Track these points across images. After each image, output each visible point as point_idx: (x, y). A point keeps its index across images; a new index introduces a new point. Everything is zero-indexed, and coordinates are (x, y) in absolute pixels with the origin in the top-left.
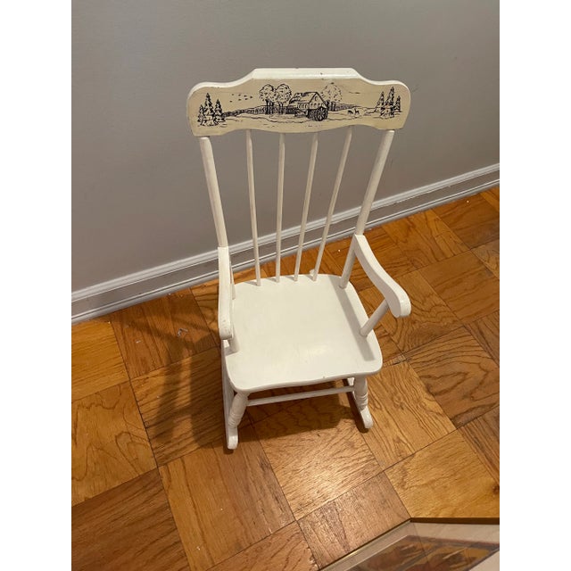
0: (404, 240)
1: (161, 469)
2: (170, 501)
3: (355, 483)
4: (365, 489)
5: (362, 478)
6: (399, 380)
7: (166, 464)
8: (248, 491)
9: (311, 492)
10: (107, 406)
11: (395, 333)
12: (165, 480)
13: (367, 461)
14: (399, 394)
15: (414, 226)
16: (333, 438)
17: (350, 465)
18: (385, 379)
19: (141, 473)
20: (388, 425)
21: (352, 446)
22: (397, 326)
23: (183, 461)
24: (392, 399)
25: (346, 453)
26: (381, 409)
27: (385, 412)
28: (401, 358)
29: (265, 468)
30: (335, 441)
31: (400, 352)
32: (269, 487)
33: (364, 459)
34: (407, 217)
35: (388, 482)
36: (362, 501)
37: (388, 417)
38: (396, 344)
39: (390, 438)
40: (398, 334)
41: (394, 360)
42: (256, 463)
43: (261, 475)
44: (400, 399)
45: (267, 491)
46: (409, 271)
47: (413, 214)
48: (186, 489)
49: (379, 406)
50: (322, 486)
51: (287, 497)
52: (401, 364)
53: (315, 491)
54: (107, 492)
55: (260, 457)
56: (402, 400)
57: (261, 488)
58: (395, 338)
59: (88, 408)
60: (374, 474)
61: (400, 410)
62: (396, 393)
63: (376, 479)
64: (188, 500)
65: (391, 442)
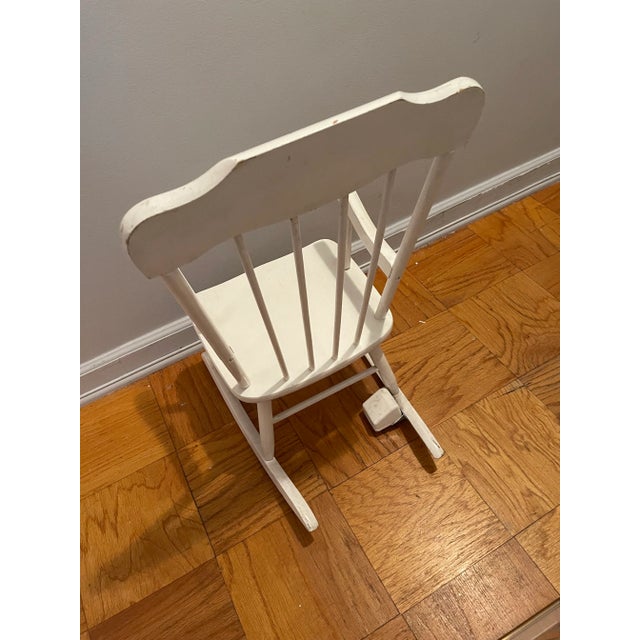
0: (499, 238)
1: (220, 558)
2: (234, 599)
3: (476, 557)
4: (491, 564)
5: (484, 550)
6: (517, 412)
7: (225, 552)
8: (332, 578)
9: (417, 574)
10: (151, 486)
11: (503, 353)
12: (225, 572)
13: (489, 525)
14: (521, 432)
15: (509, 219)
16: (438, 498)
17: (465, 532)
18: (498, 413)
19: (196, 566)
20: (511, 474)
21: (465, 507)
22: (505, 344)
23: (246, 547)
24: (512, 438)
25: (458, 517)
26: (498, 453)
27: (505, 457)
28: (516, 384)
29: (351, 547)
30: (439, 503)
31: (514, 376)
32: (359, 571)
33: (484, 524)
34: (499, 211)
35: (521, 551)
36: (488, 580)
37: (510, 463)
38: (507, 367)
39: (517, 491)
40: (508, 354)
41: (508, 388)
42: (340, 541)
43: (347, 556)
44: (522, 437)
45: (358, 577)
46: (510, 274)
47: (507, 206)
48: (252, 582)
49: (495, 451)
50: (430, 564)
51: (386, 583)
52: (518, 392)
53: (422, 570)
54: (156, 594)
55: (344, 533)
56: (526, 439)
57: (349, 573)
58: (504, 360)
59: (130, 490)
60: (502, 541)
61: (525, 452)
62: (516, 431)
63: (504, 549)
64: (257, 597)
65: (519, 497)
